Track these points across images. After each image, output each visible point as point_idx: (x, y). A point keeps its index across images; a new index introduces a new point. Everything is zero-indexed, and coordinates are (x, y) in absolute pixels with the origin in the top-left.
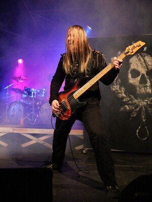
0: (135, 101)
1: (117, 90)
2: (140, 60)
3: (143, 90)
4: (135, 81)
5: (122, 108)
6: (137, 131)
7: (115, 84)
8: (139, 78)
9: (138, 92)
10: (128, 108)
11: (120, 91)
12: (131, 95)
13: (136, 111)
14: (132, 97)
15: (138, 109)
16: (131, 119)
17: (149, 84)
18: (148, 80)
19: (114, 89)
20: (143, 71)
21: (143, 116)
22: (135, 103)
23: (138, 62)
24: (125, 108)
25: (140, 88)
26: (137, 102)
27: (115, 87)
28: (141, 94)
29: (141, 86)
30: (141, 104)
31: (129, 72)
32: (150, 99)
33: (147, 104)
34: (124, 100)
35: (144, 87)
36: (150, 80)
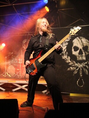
0: (76, 64)
1: (66, 59)
2: (79, 41)
3: (80, 58)
4: (76, 53)
5: (69, 69)
6: (78, 82)
7: (65, 55)
8: (78, 51)
9: (78, 59)
10: (72, 69)
11: (67, 59)
12: (73, 61)
13: (77, 70)
14: (75, 62)
15: (78, 69)
16: (74, 75)
17: (84, 54)
18: (83, 52)
19: (64, 58)
20: (81, 47)
21: (81, 73)
22: (76, 66)
23: (78, 42)
24: (70, 69)
25: (79, 57)
26: (77, 65)
27: (65, 56)
28: (79, 61)
29: (80, 56)
30: (79, 66)
31: (73, 47)
32: (85, 63)
33: (83, 66)
34: (70, 64)
35: (81, 56)
36: (84, 52)
